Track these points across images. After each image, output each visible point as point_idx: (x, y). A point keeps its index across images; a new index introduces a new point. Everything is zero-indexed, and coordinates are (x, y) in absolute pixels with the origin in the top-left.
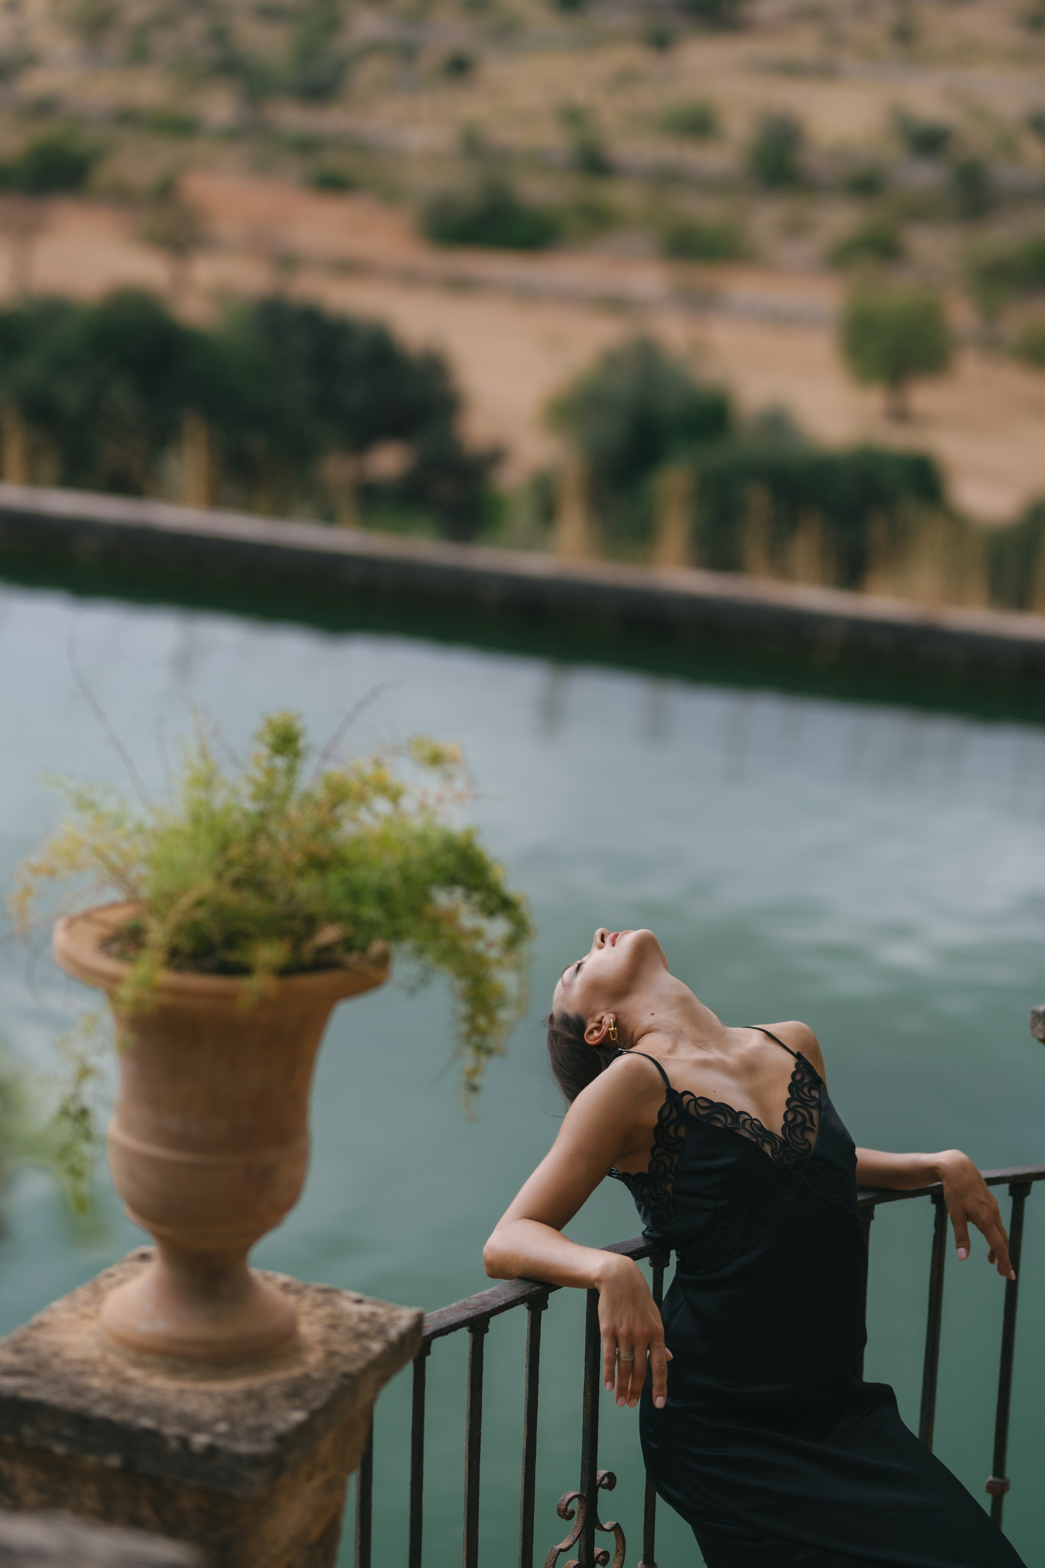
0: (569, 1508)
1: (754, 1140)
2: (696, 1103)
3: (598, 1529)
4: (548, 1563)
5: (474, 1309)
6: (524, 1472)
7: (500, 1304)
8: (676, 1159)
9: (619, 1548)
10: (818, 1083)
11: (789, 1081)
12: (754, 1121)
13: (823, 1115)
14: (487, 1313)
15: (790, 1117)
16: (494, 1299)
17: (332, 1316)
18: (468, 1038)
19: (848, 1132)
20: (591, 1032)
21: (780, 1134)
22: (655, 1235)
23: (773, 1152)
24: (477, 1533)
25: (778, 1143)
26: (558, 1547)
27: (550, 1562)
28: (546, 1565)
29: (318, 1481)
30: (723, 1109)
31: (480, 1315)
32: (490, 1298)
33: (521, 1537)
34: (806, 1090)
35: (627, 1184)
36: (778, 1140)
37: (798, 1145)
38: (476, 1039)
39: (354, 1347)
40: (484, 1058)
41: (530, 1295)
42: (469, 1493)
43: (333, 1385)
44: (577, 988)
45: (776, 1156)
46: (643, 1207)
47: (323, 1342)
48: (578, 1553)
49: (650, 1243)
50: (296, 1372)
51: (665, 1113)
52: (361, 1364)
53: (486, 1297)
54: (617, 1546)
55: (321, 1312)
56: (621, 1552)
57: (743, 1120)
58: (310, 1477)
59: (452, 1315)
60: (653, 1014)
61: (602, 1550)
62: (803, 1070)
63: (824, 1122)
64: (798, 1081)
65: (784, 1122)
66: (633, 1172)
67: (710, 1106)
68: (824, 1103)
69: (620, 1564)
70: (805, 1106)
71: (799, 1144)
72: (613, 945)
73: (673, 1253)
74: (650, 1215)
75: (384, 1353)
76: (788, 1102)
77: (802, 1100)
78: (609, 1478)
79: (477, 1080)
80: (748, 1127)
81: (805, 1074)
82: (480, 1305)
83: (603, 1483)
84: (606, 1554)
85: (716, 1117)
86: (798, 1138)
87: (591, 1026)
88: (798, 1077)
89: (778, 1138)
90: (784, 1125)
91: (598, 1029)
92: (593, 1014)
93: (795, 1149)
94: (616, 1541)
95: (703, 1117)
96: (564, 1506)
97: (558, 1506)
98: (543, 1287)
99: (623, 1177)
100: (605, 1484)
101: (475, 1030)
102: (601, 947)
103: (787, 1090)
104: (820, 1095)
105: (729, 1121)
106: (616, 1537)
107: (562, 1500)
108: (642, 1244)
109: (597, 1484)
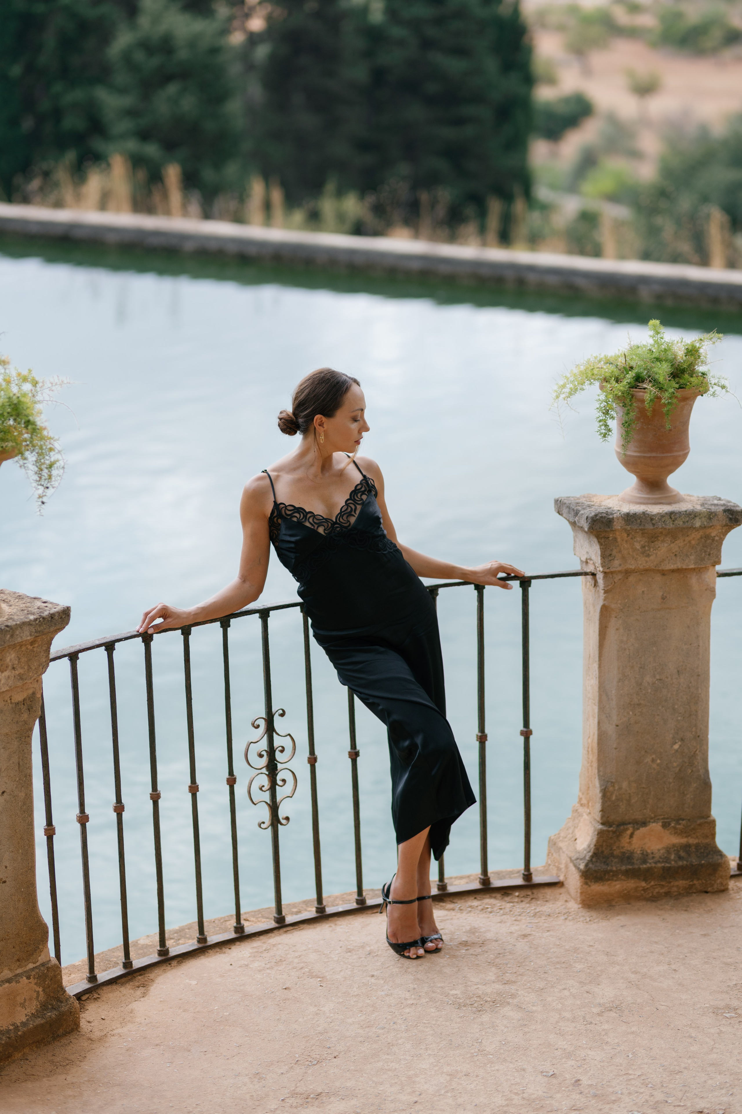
0: (257, 723)
1: (312, 527)
2: (286, 508)
3: (277, 735)
4: (244, 747)
8: (279, 533)
10: (370, 491)
12: (316, 516)
13: (363, 508)
15: (344, 509)
21: (334, 520)
23: (325, 530)
25: (330, 524)
26: (250, 741)
30: (300, 510)
34: (359, 495)
45: (326, 532)
51: (273, 512)
55: (23, 605)
56: (293, 747)
57: (309, 516)
61: (279, 745)
62: (364, 484)
63: (362, 511)
64: (358, 489)
67: (295, 509)
68: (368, 502)
69: (293, 753)
70: (356, 504)
71: (343, 522)
76: (346, 501)
77: (355, 500)
80: (311, 519)
81: (364, 486)
84: (282, 747)
85: (296, 515)
86: (344, 520)
88: (359, 487)
90: (338, 514)
95: (290, 514)
96: (254, 722)
100: (279, 714)
104: (367, 498)
105: (302, 517)
109: (273, 713)
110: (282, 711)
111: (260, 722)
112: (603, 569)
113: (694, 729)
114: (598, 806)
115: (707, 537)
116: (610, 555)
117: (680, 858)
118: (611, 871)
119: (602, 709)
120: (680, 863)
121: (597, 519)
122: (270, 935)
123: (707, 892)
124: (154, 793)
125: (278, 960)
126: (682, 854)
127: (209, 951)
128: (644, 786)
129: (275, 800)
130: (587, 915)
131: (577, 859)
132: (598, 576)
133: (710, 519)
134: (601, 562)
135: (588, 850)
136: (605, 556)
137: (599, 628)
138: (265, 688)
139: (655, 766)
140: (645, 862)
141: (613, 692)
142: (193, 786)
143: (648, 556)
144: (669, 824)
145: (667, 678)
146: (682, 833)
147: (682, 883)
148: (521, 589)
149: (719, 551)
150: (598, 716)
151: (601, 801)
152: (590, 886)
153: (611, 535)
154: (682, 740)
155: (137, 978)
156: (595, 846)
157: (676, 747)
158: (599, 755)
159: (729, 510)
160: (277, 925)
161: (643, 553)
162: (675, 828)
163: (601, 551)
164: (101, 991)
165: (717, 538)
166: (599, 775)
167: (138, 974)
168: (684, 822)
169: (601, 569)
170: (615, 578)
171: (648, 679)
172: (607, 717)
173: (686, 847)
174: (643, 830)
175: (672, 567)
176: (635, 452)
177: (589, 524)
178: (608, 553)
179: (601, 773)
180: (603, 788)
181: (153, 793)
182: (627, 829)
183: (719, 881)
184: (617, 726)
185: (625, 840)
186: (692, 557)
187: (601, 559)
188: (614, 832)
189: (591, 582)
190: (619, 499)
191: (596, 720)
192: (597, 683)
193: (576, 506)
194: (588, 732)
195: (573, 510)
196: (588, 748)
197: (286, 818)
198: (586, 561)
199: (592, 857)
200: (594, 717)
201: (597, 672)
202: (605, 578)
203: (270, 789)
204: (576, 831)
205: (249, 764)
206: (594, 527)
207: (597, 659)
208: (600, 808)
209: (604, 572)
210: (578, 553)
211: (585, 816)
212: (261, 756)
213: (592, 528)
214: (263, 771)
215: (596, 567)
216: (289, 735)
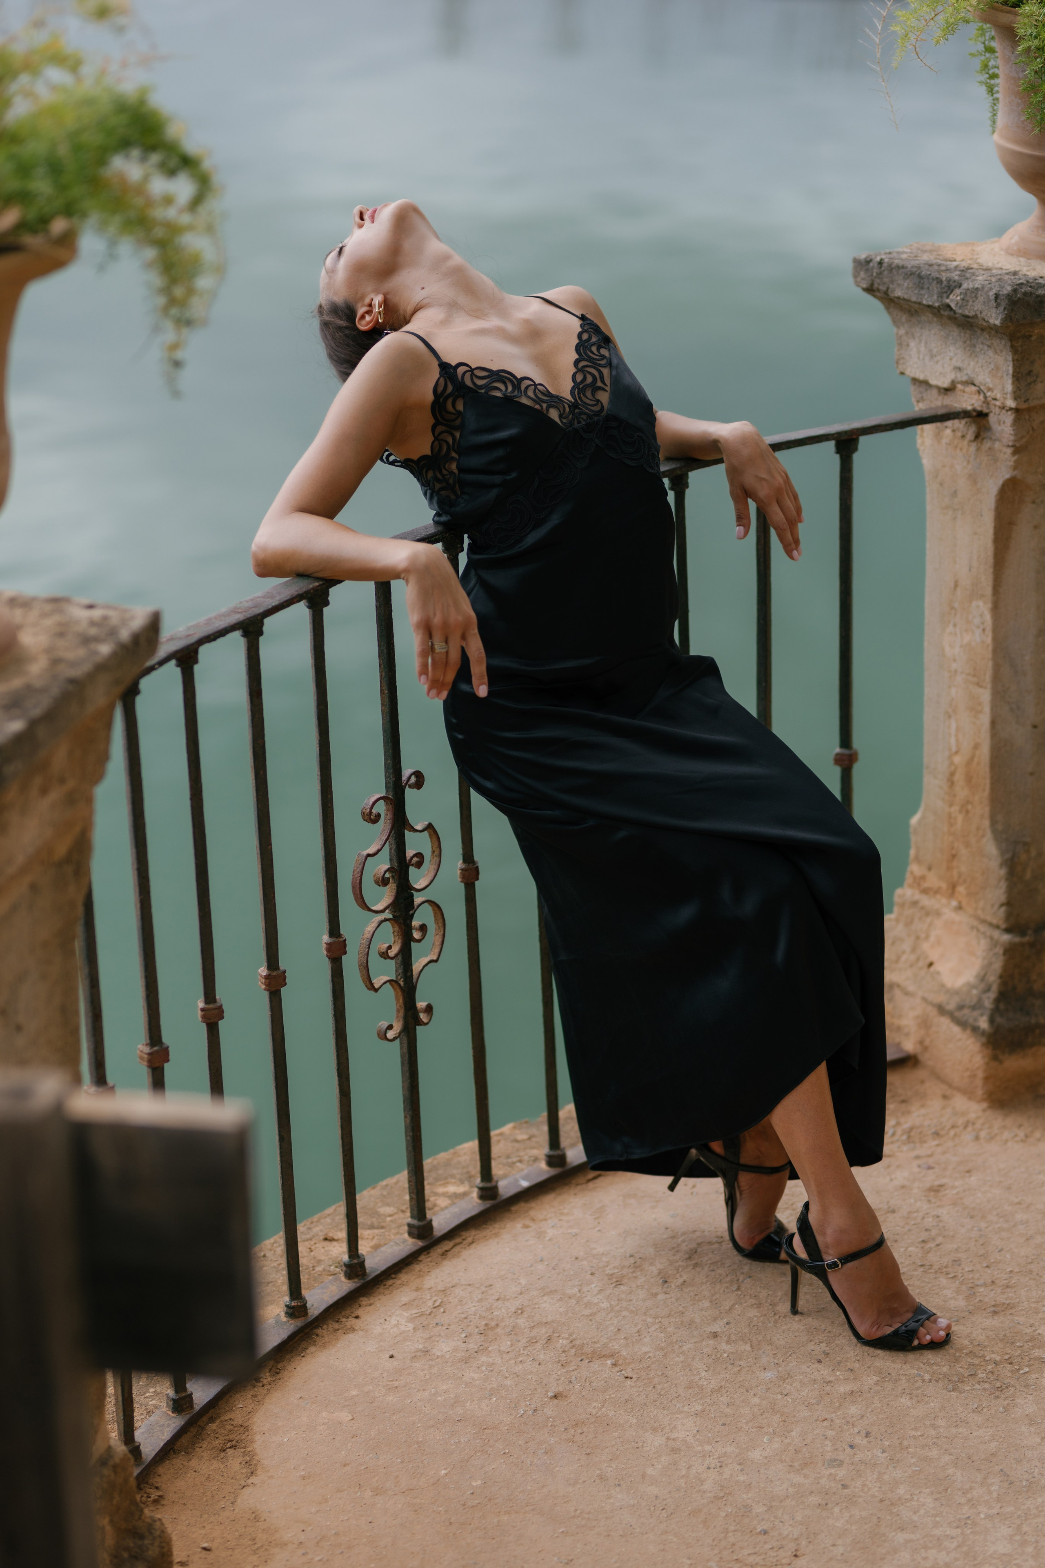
0: (374, 811)
1: (537, 407)
2: (473, 374)
3: (410, 831)
4: (356, 870)
5: (246, 612)
6: (319, 778)
7: (274, 604)
8: (458, 435)
9: (434, 849)
10: (606, 341)
11: (577, 341)
12: (538, 387)
13: (614, 373)
14: (259, 615)
15: (579, 378)
16: (267, 600)
17: (60, 624)
18: (166, 310)
19: (643, 389)
20: (363, 317)
21: (569, 397)
22: (444, 518)
23: (561, 416)
24: (271, 844)
25: (567, 406)
26: (365, 853)
27: (357, 868)
28: (354, 872)
29: (54, 795)
30: (502, 376)
31: (251, 617)
32: (263, 600)
33: (323, 845)
34: (594, 349)
35: (412, 472)
36: (566, 403)
37: (589, 407)
38: (174, 311)
39: (81, 652)
40: (185, 331)
41: (307, 592)
42: (258, 804)
43: (55, 691)
44: (341, 274)
45: (564, 421)
46: (428, 492)
47: (48, 651)
48: (389, 857)
49: (440, 528)
50: (17, 683)
51: (440, 389)
52: (87, 667)
53: (258, 599)
54: (432, 847)
55: (49, 622)
56: (437, 853)
57: (525, 386)
58: (44, 791)
59: (221, 620)
60: (423, 288)
61: (415, 852)
62: (590, 330)
63: (616, 381)
64: (585, 340)
65: (573, 384)
66: (415, 457)
67: (489, 375)
68: (615, 361)
69: (437, 865)
70: (596, 366)
71: (587, 404)
72: (373, 222)
73: (466, 536)
74: (435, 499)
75: (114, 654)
76: (576, 363)
77: (590, 359)
78: (417, 777)
79: (179, 355)
80: (530, 393)
81: (592, 334)
82: (251, 608)
83: (410, 782)
84: (419, 855)
85: (495, 387)
86: (589, 399)
87: (361, 311)
88: (585, 336)
89: (566, 401)
90: (573, 387)
91: (369, 312)
92: (362, 298)
93: (587, 411)
94: (431, 841)
95: (481, 387)
96: (369, 810)
97: (362, 811)
98: (321, 583)
99: (406, 464)
100: (413, 783)
101: (172, 302)
102: (361, 226)
103: (574, 351)
104: (610, 354)
105: (510, 388)
106: (430, 837)
107: (366, 804)
108: (432, 530)
109: (403, 784)
110: (418, 775)
111: (381, 808)
112: (1018, 404)
114: (997, 893)
116: (1030, 372)
118: (1037, 1026)
119: (999, 694)
121: (1019, 299)
122: (417, 1267)
124: (211, 1006)
125: (482, 1328)
127: (319, 1331)
129: (409, 974)
130: (998, 1120)
131: (960, 1007)
132: (992, 419)
134: (1013, 388)
135: (982, 986)
136: (1020, 375)
137: (995, 527)
138: (384, 731)
141: (1027, 658)
142: (275, 973)
148: (837, 457)
150: (992, 709)
151: (1003, 885)
152: (1001, 1062)
153: (1036, 332)
155: (208, 1428)
156: (1001, 977)
158: (993, 790)
160: (420, 1244)
163: (1014, 365)
164: (157, 1479)
166: (994, 831)
167: (205, 1419)
169: (1011, 403)
170: (1034, 420)
172: (1012, 710)
177: (1005, 309)
178: (1025, 368)
179: (1000, 827)
180: (1008, 856)
181: (207, 1006)
184: (1035, 727)
187: (1013, 383)
188: (1032, 945)
189: (970, 435)
190: (1009, 252)
191: (985, 719)
192: (989, 640)
193: (939, 272)
194: (953, 741)
195: (939, 281)
196: (952, 774)
197: (429, 1009)
198: (948, 390)
199: (997, 1001)
200: (974, 710)
201: (988, 617)
202: (1016, 421)
203: (401, 951)
204: (925, 946)
205: (364, 906)
206: (1008, 318)
207: (989, 591)
208: (1003, 898)
209: (1017, 411)
210: (914, 370)
211: (949, 914)
212: (384, 882)
213: (1004, 321)
214: (388, 915)
215: (986, 402)
216: (430, 827)
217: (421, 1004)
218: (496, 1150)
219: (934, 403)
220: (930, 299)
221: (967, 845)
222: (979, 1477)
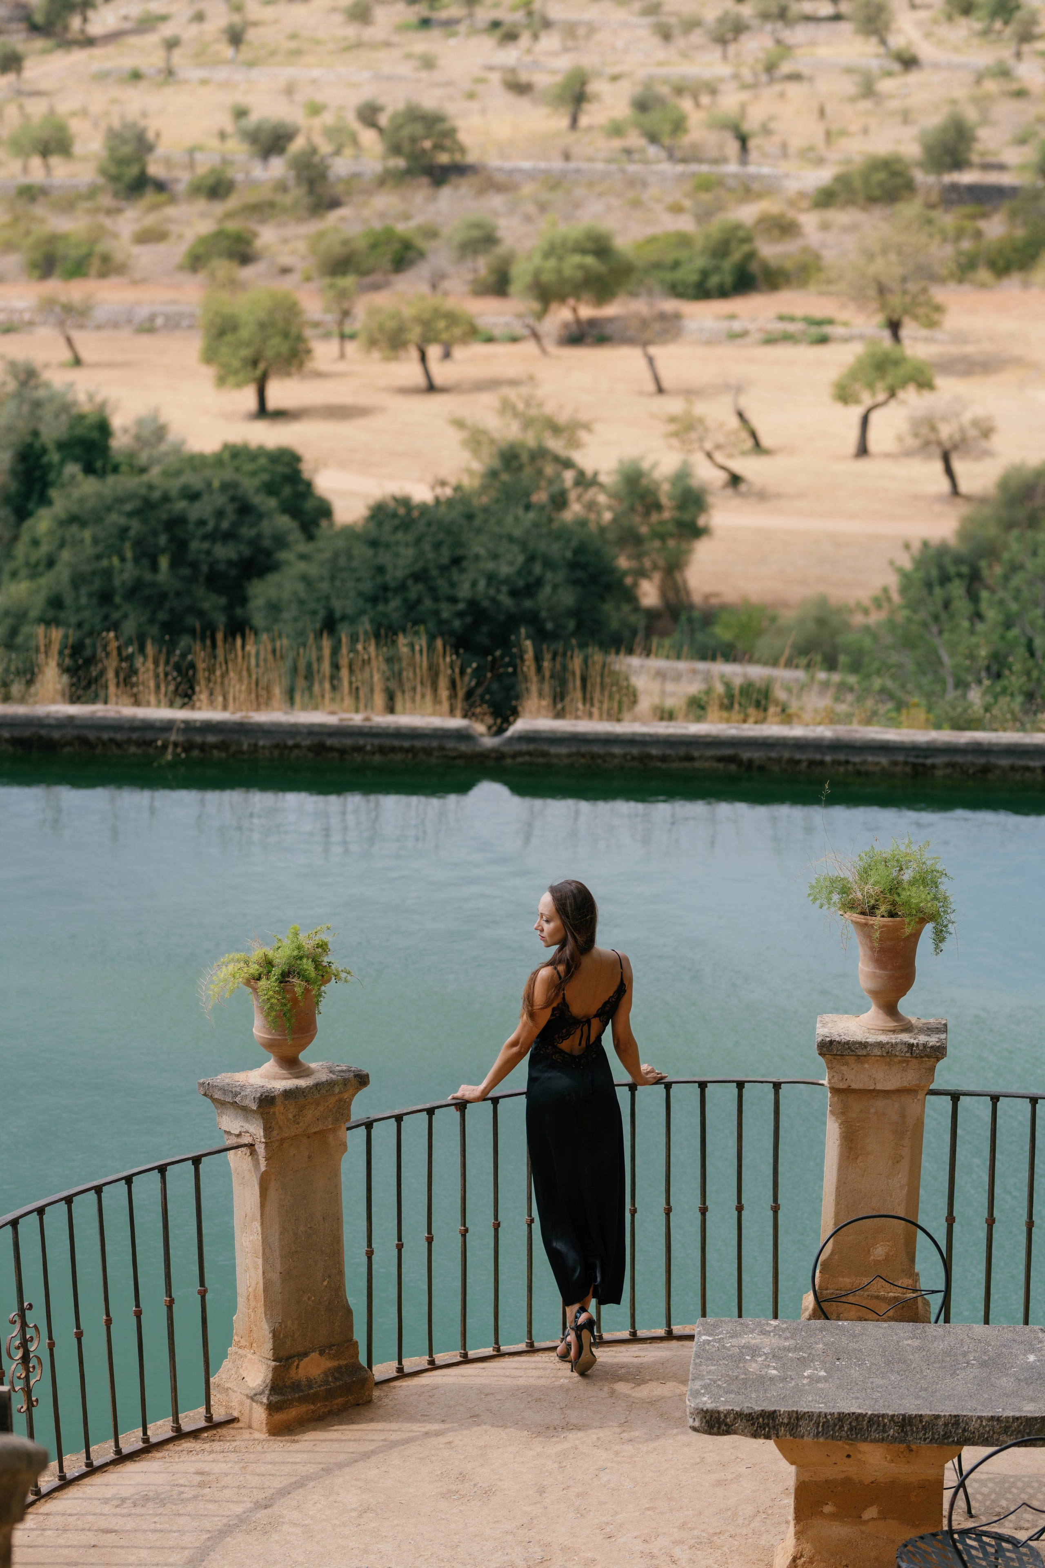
0: (14, 1319)
3: (28, 1328)
48: (20, 1338)
54: (36, 1334)
56: (38, 1336)
61: (30, 1336)
69: (38, 1341)
84: (32, 1337)
94: (36, 1332)
96: (12, 1319)
97: (9, 1319)
100: (28, 1308)
106: (36, 1330)
107: (11, 1317)
109: (25, 1309)
110: (30, 1305)
111: (17, 1318)
112: (266, 1140)
113: (337, 1266)
114: (269, 1345)
115: (340, 1100)
116: (270, 1127)
117: (336, 1379)
118: (288, 1400)
119: (265, 1260)
120: (338, 1383)
122: (35, 1506)
123: (358, 1405)
126: (337, 1375)
128: (303, 1321)
129: (29, 1386)
131: (256, 1395)
132: (256, 1147)
133: (345, 1085)
134: (264, 1134)
135: (264, 1385)
136: (266, 1129)
137: (260, 1191)
139: (310, 1303)
140: (311, 1387)
143: (298, 1123)
144: (325, 1351)
145: (315, 1225)
146: (332, 1358)
147: (340, 1401)
148: (193, 1167)
149: (349, 1110)
150: (263, 1267)
151: (271, 1341)
152: (273, 1417)
153: (272, 1111)
154: (329, 1277)
156: (272, 1380)
157: (325, 1283)
158: (265, 1301)
159: (358, 1075)
161: (294, 1121)
162: (329, 1353)
163: (263, 1125)
165: (348, 1100)
166: (266, 1318)
168: (335, 1348)
169: (263, 1140)
170: (273, 1146)
171: (302, 1228)
172: (271, 1267)
173: (338, 1369)
174: (306, 1360)
175: (316, 1130)
176: (280, 1035)
177: (258, 1102)
178: (268, 1126)
179: (268, 1316)
180: (272, 1328)
182: (294, 1362)
183: (367, 1394)
184: (280, 1273)
185: (293, 1371)
186: (330, 1119)
187: (264, 1132)
188: (284, 1366)
189: (248, 1154)
190: (261, 1076)
191: (260, 1271)
192: (260, 1238)
193: (232, 1088)
194: (248, 1282)
195: (232, 1092)
196: (249, 1296)
197: (37, 1400)
198: (239, 1135)
199: (271, 1390)
200: (256, 1268)
201: (259, 1229)
202: (266, 1147)
203: (25, 1377)
204: (241, 1371)
205: (11, 1358)
206: (259, 1107)
207: (259, 1217)
208: (271, 1347)
209: (266, 1143)
210: (225, 1127)
211: (250, 1356)
212: (18, 1348)
213: (258, 1108)
214: (20, 1361)
215: (254, 1140)
216: (35, 1326)
217: (34, 1399)
218: (65, 1464)
219: (231, 1141)
220: (229, 1099)
221: (256, 1325)
222: (256, 1561)
